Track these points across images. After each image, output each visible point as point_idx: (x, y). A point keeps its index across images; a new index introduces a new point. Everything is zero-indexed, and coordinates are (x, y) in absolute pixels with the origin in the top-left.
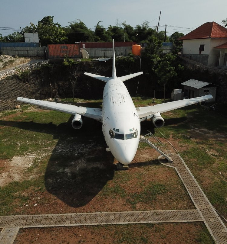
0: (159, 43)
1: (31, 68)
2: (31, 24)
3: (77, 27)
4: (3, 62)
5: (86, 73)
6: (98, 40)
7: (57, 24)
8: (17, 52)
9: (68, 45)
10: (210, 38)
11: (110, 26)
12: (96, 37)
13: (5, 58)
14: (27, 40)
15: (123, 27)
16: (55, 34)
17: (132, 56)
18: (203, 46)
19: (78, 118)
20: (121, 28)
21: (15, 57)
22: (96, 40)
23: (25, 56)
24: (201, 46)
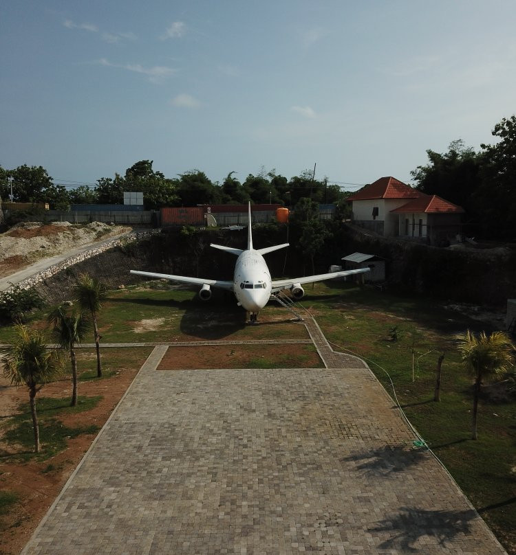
0: (314, 206)
1: (137, 238)
2: (117, 175)
3: (195, 181)
4: (95, 231)
5: (212, 245)
6: (229, 200)
7: (158, 173)
8: (113, 218)
9: (188, 209)
10: (382, 198)
11: (250, 175)
12: (225, 196)
13: (98, 226)
14: (126, 202)
15: (270, 179)
16: (160, 191)
17: (275, 224)
18: (377, 209)
19: (207, 288)
20: (267, 181)
21: (111, 225)
22: (225, 201)
23: (124, 224)
24: (374, 208)
